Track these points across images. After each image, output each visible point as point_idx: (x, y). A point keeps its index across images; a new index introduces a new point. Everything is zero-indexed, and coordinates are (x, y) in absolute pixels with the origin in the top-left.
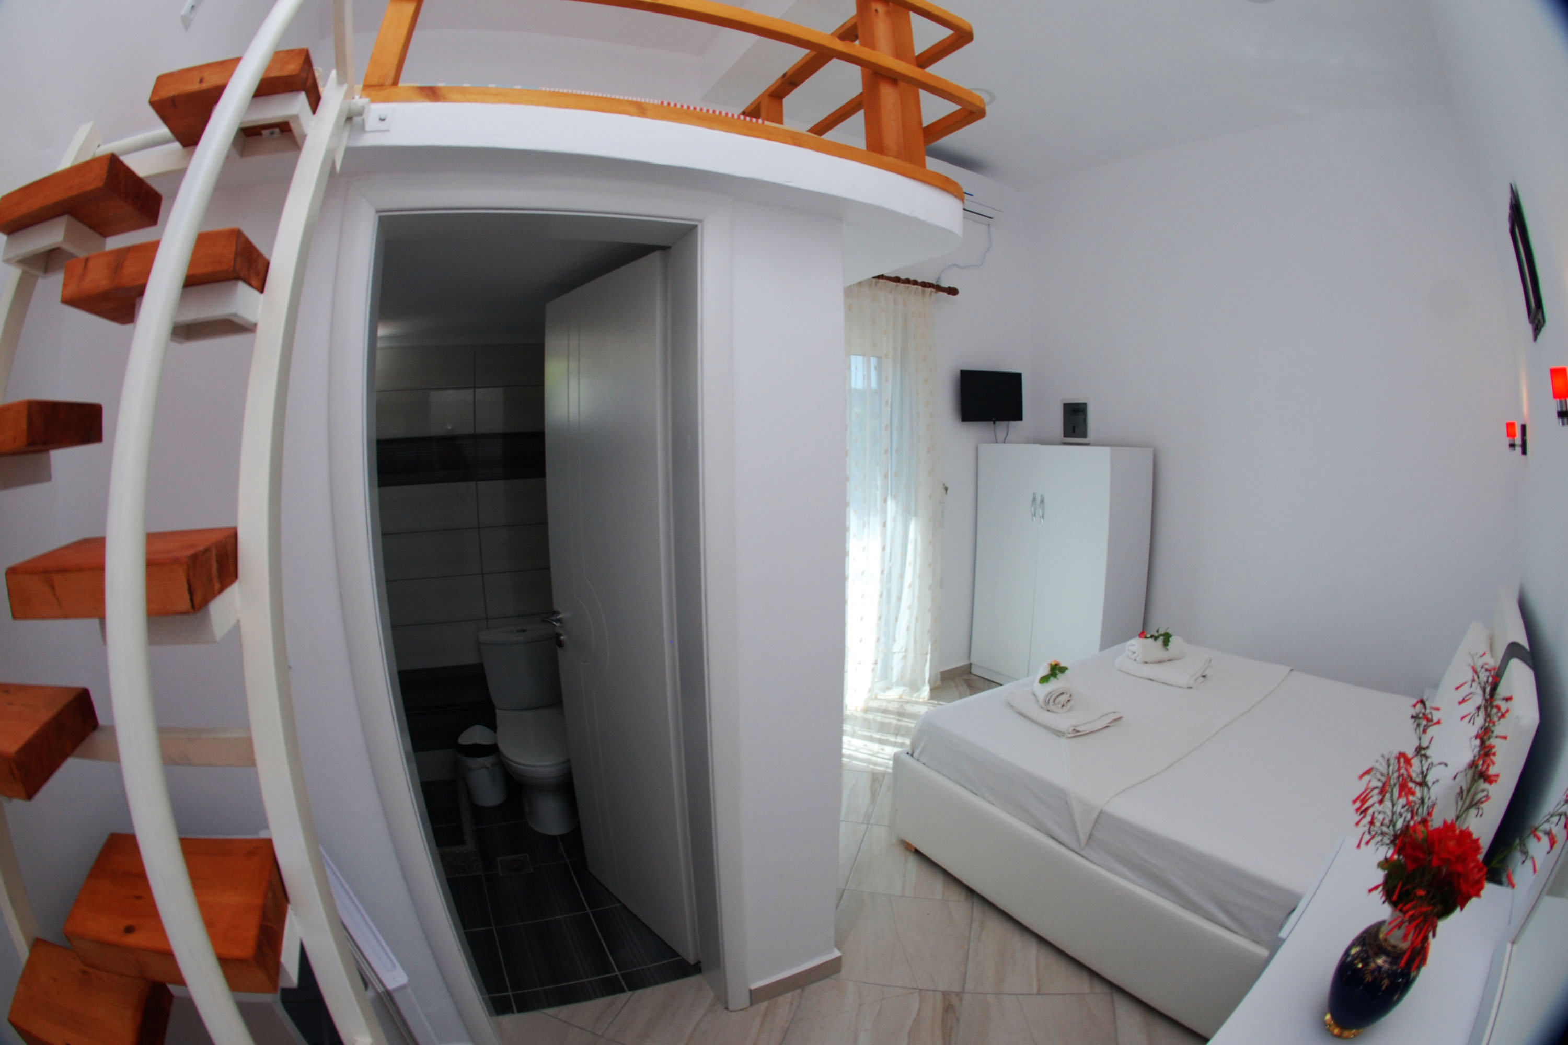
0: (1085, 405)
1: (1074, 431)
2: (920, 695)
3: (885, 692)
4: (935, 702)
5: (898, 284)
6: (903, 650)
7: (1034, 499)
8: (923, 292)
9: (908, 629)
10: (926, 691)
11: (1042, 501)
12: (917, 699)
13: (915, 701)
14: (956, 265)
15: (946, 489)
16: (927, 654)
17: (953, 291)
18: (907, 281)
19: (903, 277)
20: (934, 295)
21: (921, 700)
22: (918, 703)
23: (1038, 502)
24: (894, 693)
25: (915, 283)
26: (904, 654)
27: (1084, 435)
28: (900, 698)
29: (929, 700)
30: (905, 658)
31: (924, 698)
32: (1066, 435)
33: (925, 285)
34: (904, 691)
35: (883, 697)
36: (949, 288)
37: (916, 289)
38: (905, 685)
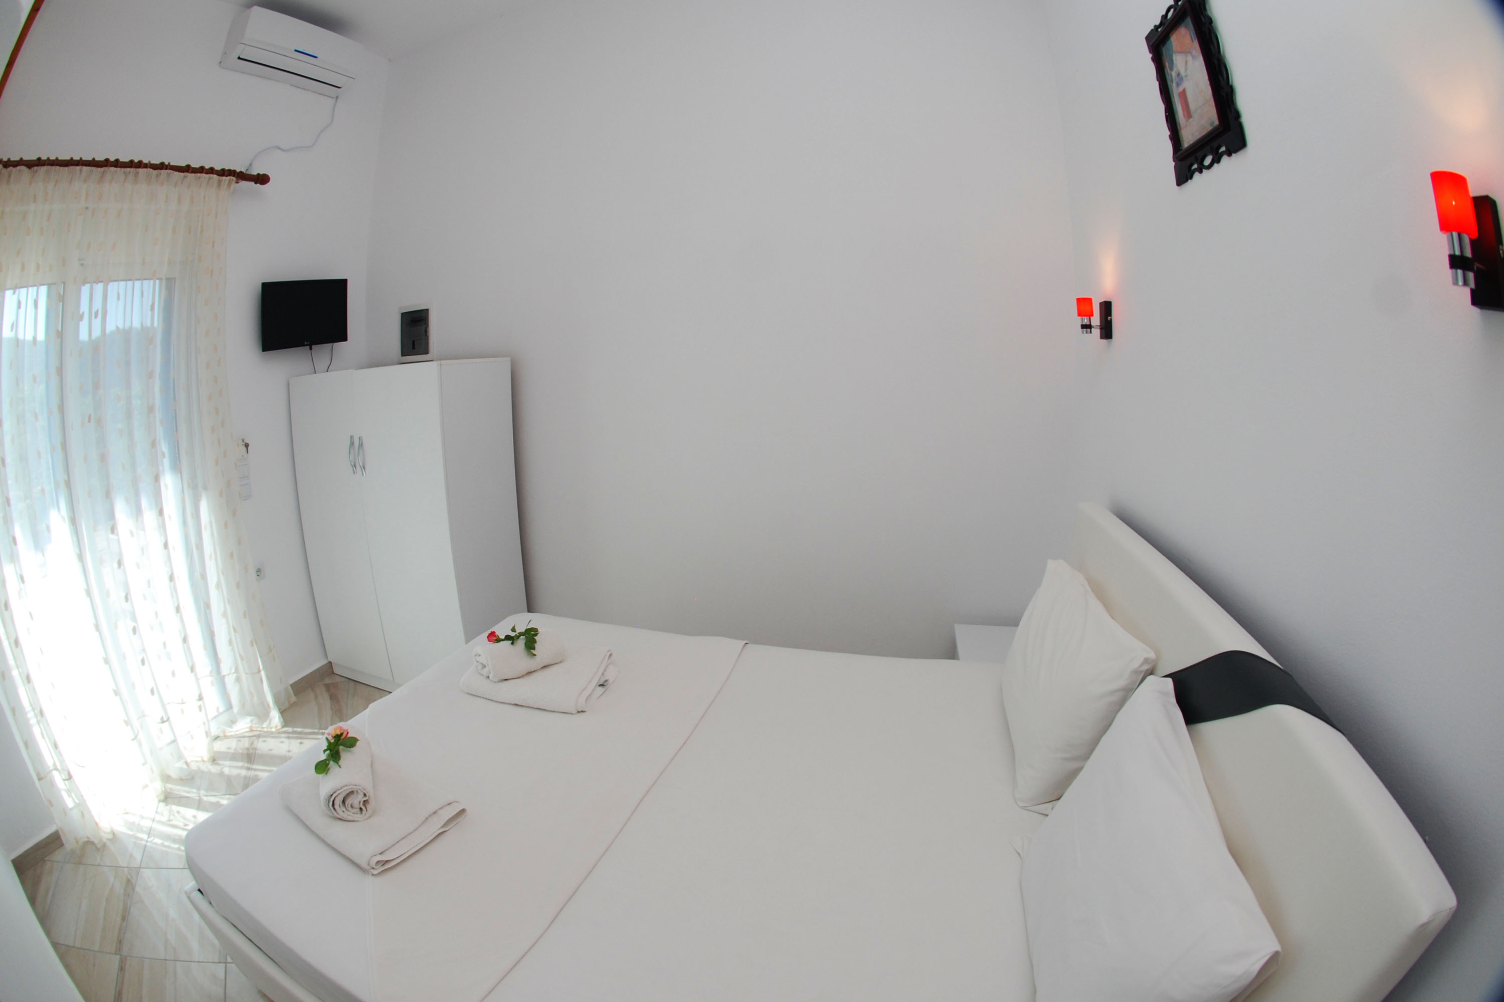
0: (427, 311)
1: (414, 348)
2: (270, 723)
3: (231, 727)
4: (290, 729)
5: (186, 174)
6: (233, 670)
7: (352, 444)
8: (220, 182)
9: (230, 642)
10: (275, 718)
11: (361, 445)
12: (269, 730)
13: (268, 732)
14: (279, 148)
15: (247, 446)
16: (259, 672)
17: (262, 179)
18: (202, 170)
19: (195, 165)
20: (234, 186)
21: (274, 730)
22: (270, 735)
23: (356, 446)
24: (243, 725)
25: (211, 171)
26: (235, 675)
27: (426, 352)
28: (252, 731)
29: (283, 727)
30: (238, 680)
31: (276, 727)
32: (404, 354)
33: (223, 173)
34: (252, 721)
35: (233, 734)
36: (259, 174)
37: (209, 179)
38: (249, 715)
